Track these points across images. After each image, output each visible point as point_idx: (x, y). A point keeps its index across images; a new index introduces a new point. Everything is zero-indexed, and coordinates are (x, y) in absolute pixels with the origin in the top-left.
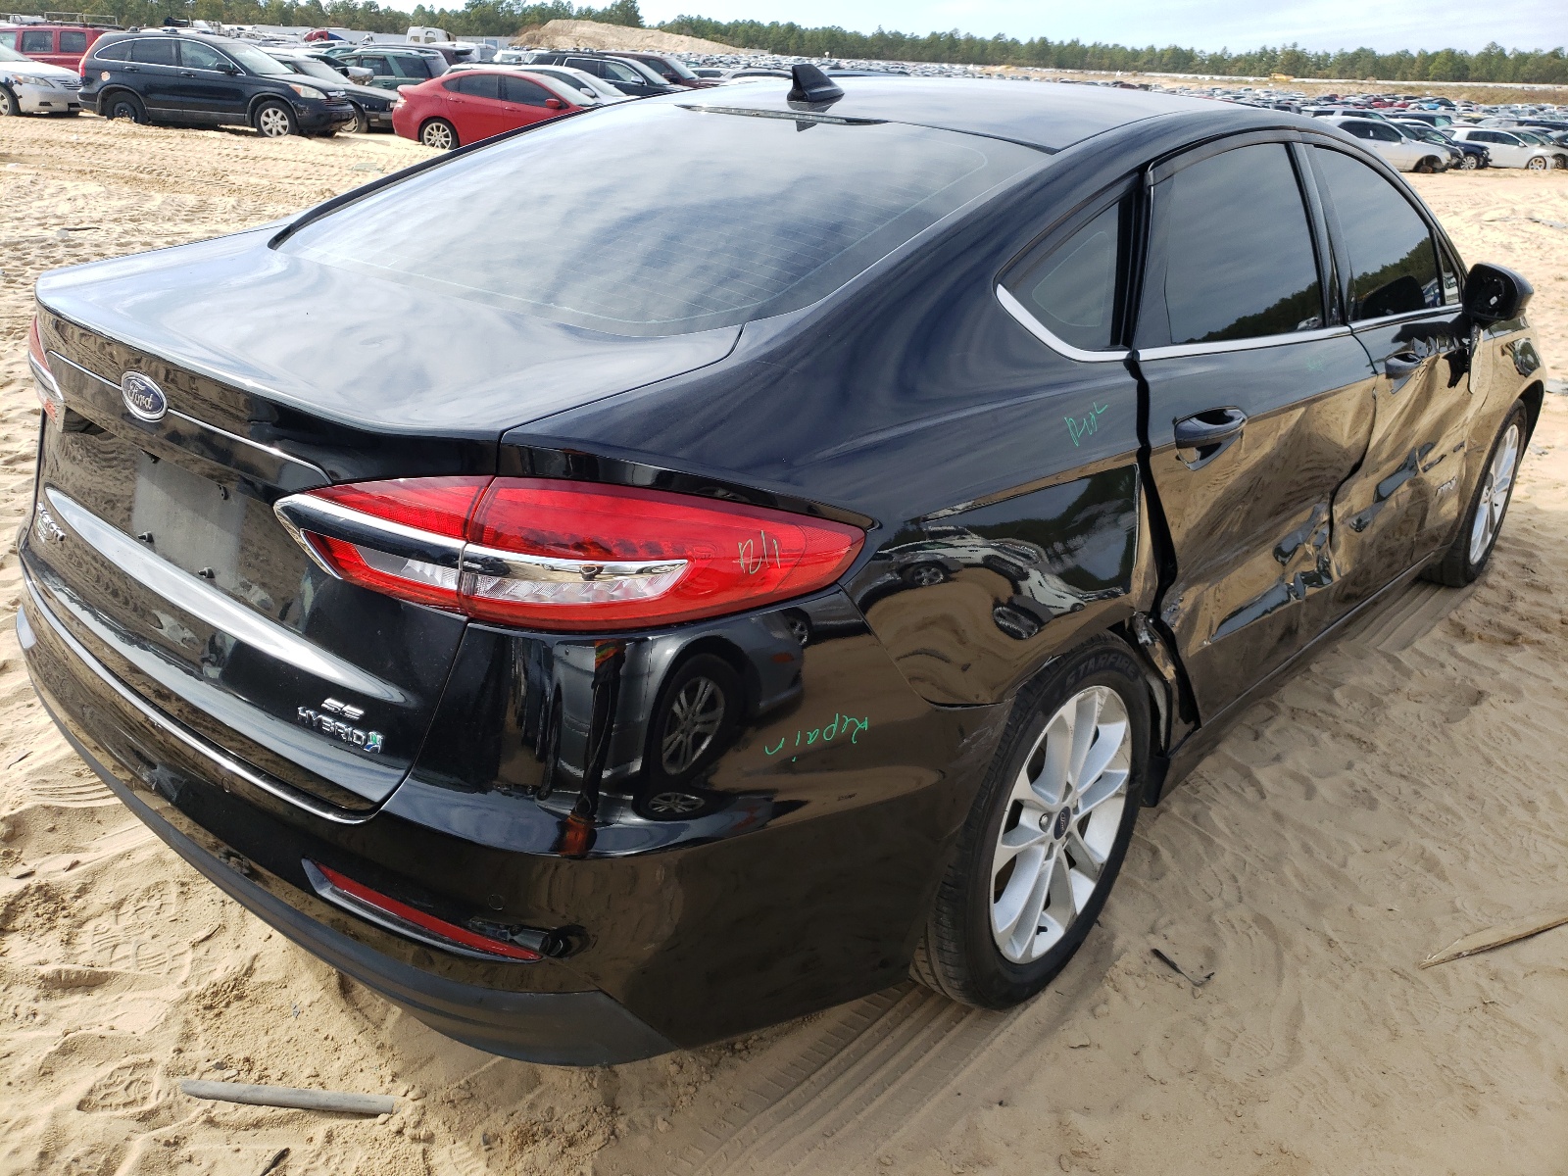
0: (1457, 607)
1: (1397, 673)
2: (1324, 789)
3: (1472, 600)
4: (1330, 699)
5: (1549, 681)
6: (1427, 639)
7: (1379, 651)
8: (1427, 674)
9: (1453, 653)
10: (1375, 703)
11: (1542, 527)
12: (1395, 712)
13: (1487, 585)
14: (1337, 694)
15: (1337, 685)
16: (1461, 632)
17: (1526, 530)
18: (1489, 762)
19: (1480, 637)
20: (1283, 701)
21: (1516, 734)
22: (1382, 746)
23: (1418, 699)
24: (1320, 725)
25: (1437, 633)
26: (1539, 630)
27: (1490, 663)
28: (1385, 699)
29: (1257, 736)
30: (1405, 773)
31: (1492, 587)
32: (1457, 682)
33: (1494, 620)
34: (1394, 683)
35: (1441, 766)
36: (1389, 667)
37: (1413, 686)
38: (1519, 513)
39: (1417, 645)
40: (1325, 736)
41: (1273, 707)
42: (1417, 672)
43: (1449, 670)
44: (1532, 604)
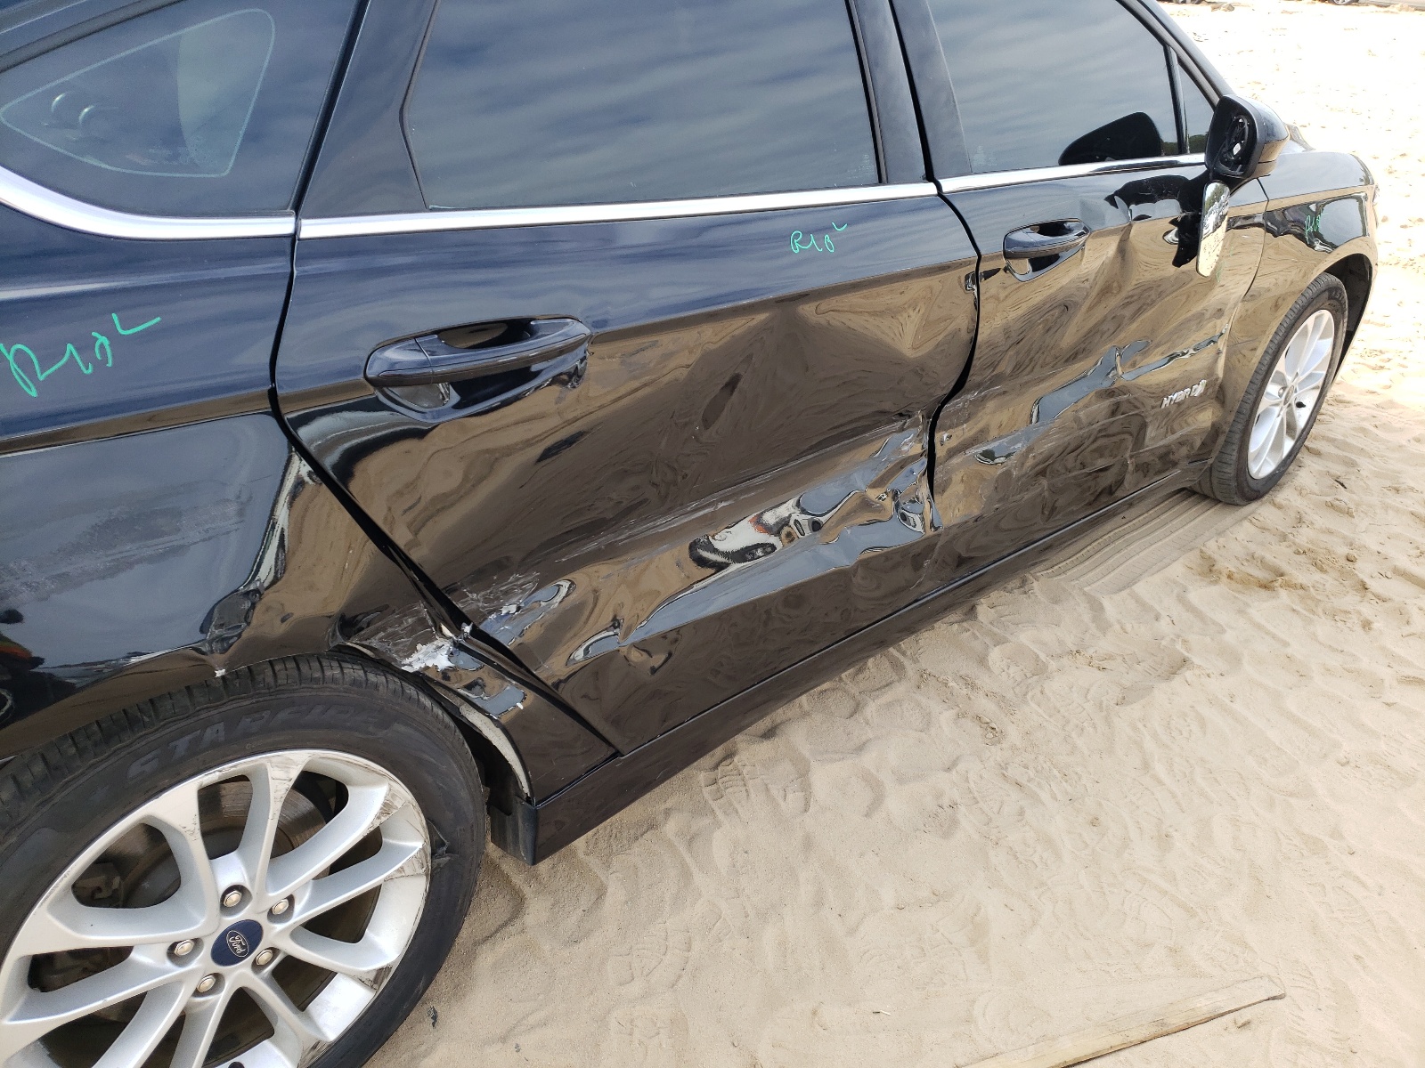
0: (1220, 533)
1: (1092, 626)
2: (896, 804)
3: (1246, 524)
4: (982, 661)
5: (1286, 644)
6: (1157, 578)
7: (1085, 594)
8: (1129, 628)
9: (1182, 600)
10: (1040, 670)
11: (1386, 427)
12: (1055, 685)
13: (1275, 505)
14: (995, 655)
15: (999, 641)
16: (1209, 570)
17: (1363, 430)
18: (1146, 766)
19: (1230, 577)
20: (916, 661)
21: (1202, 723)
22: (1013, 735)
23: (1104, 664)
24: (948, 699)
25: (1177, 570)
26: (1313, 568)
27: (1222, 616)
28: (1053, 665)
29: (857, 709)
30: (1023, 781)
31: (1280, 507)
32: (1164, 643)
33: (1260, 552)
34: (1083, 640)
35: (1079, 770)
36: (1087, 617)
37: (1105, 645)
38: (1367, 408)
39: (1141, 588)
40: (945, 717)
41: (898, 667)
42: (1117, 627)
43: (1164, 625)
44: (1323, 532)
